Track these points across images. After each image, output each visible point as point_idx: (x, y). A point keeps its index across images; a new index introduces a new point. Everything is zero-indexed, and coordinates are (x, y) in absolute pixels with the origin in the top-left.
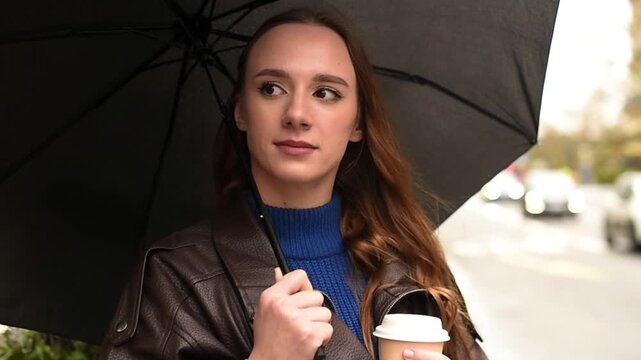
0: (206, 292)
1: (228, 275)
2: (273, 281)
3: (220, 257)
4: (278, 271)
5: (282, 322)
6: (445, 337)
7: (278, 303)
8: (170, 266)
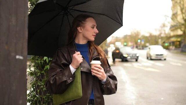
0: (66, 55)
1: (69, 53)
2: (75, 53)
3: (68, 50)
4: (76, 52)
5: (76, 59)
6: (101, 63)
7: (75, 56)
8: (61, 52)
